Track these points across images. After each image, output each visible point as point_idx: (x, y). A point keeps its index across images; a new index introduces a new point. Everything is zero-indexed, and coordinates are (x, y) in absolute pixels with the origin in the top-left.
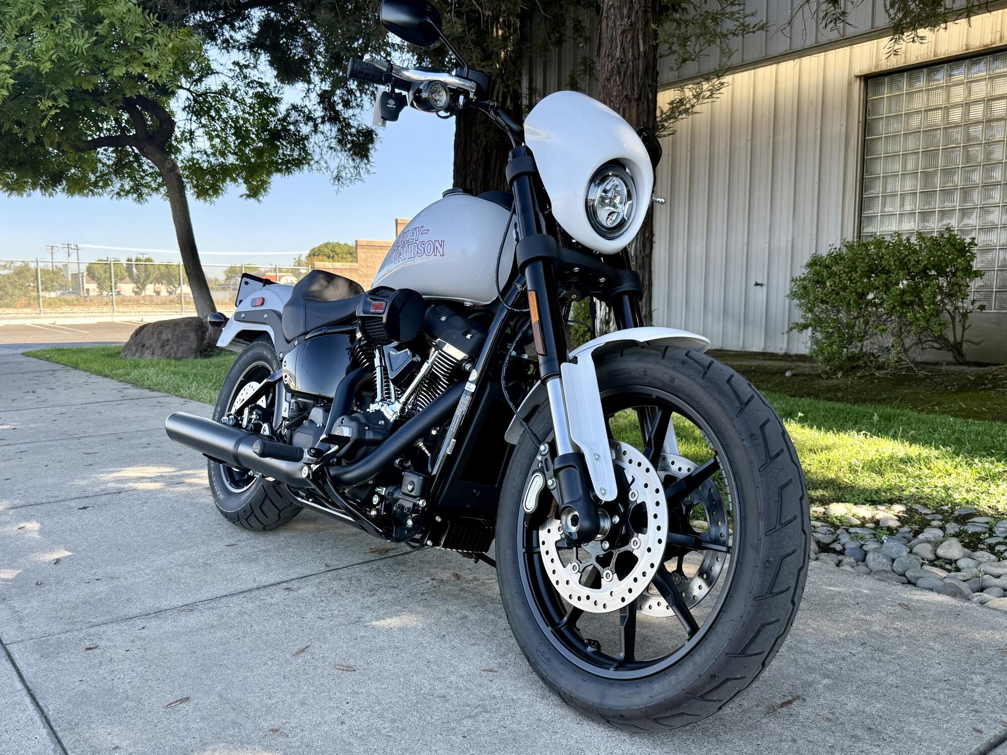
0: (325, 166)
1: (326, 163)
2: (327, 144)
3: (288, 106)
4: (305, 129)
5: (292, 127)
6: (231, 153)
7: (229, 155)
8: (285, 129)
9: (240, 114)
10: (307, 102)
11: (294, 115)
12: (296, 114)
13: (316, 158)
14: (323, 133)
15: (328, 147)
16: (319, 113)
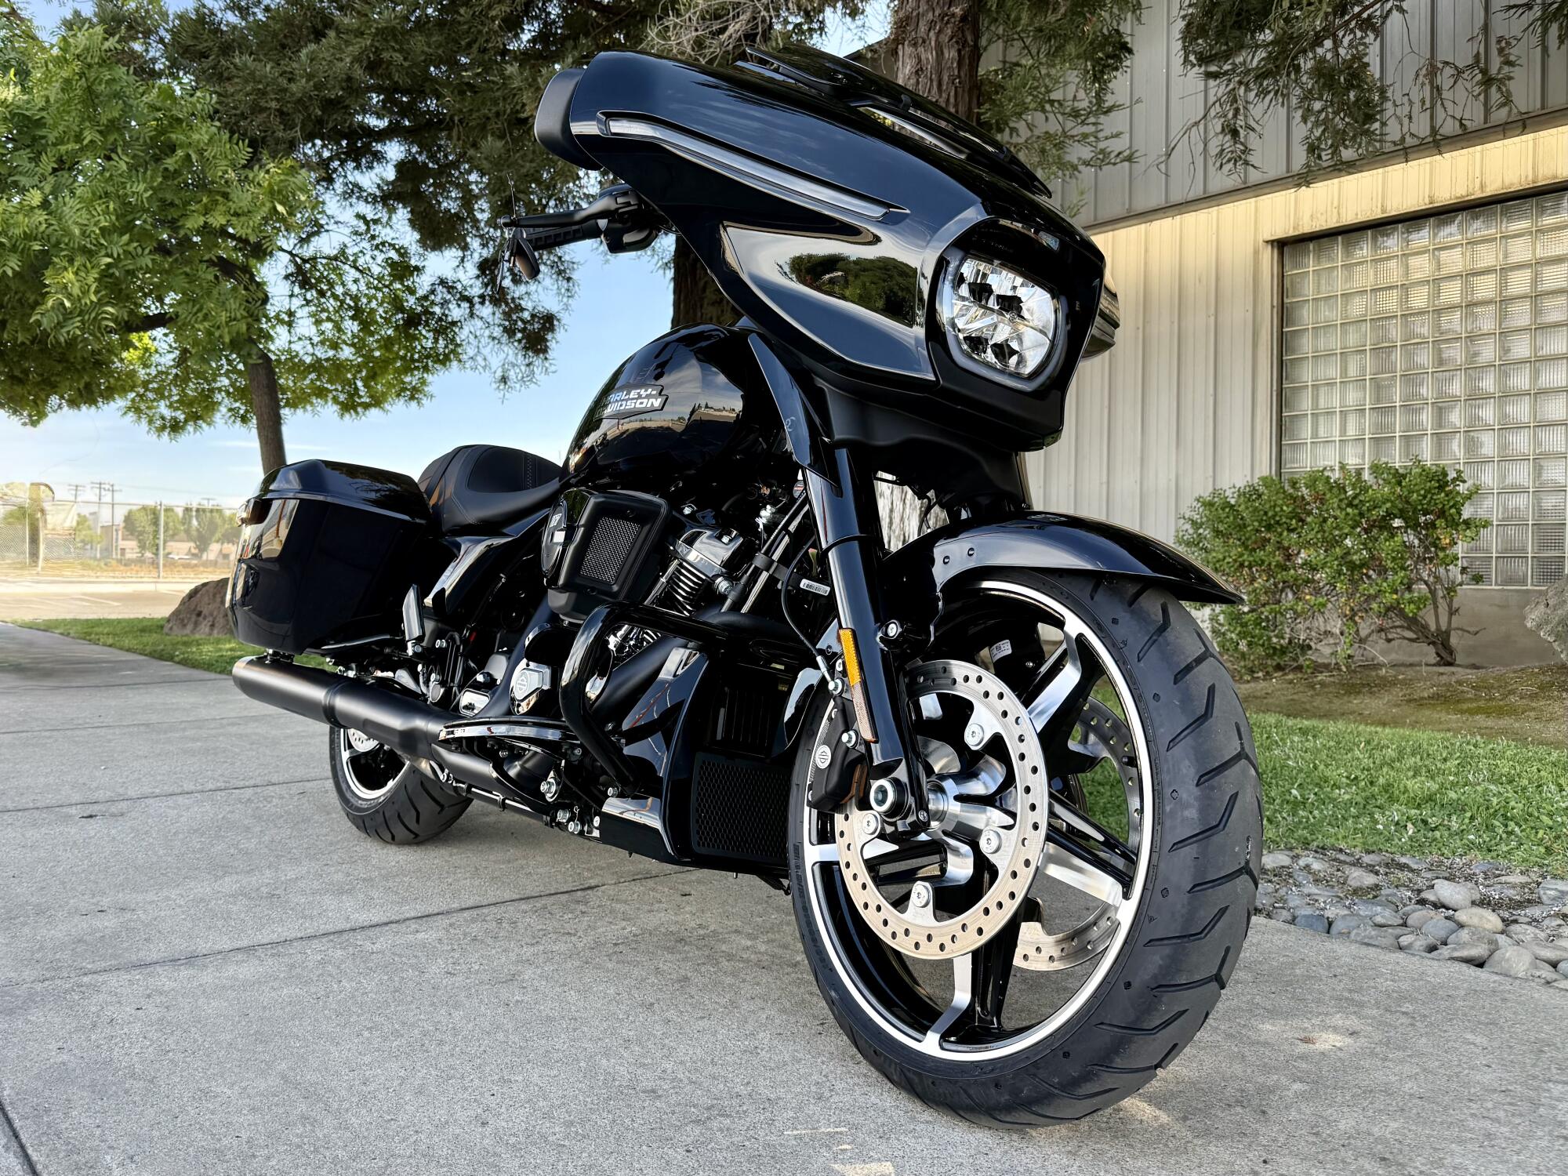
0: (483, 364)
1: (485, 359)
2: (487, 333)
3: (433, 280)
4: (456, 312)
5: (437, 310)
6: (347, 344)
7: (344, 347)
8: (426, 312)
9: (363, 288)
10: (461, 275)
11: (441, 293)
12: (445, 290)
13: (471, 352)
14: (482, 318)
15: (490, 337)
16: (476, 290)
